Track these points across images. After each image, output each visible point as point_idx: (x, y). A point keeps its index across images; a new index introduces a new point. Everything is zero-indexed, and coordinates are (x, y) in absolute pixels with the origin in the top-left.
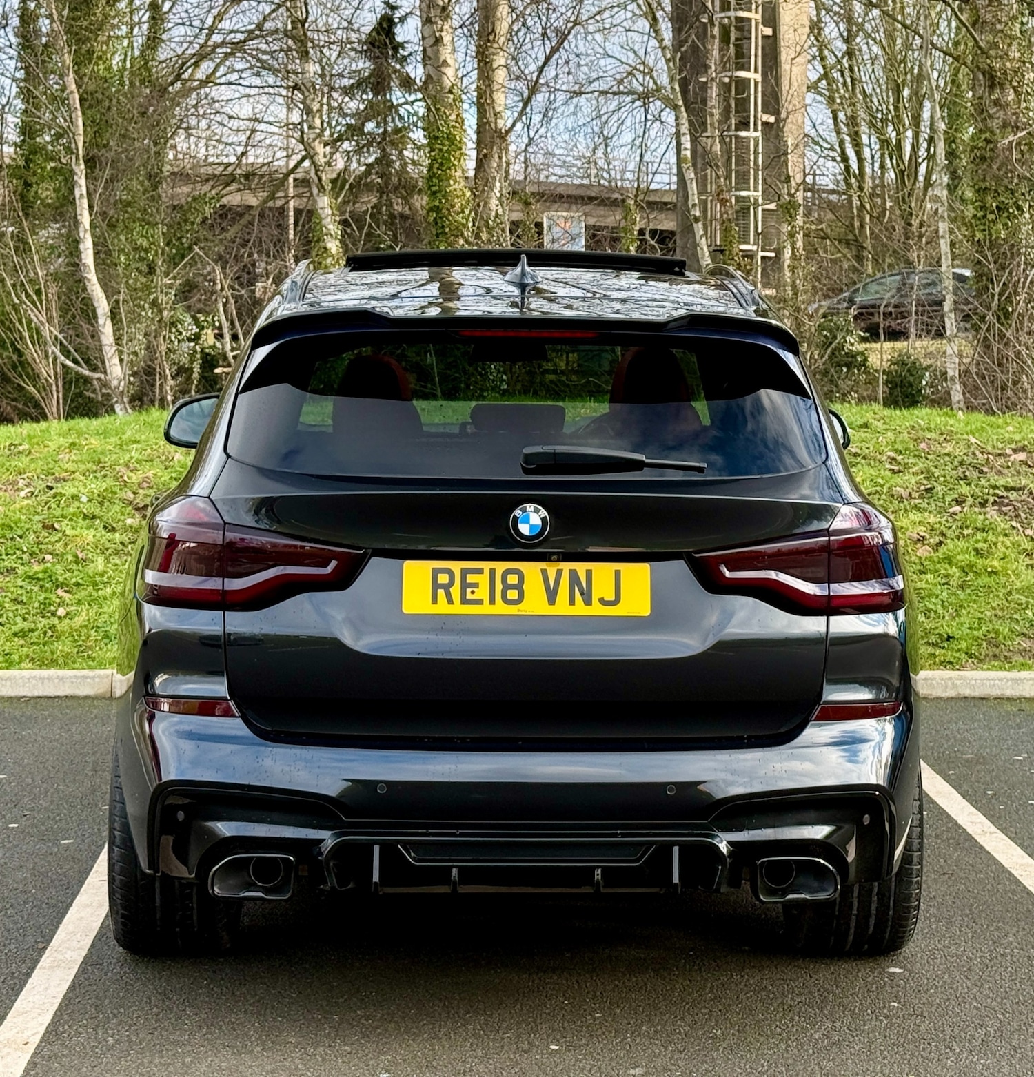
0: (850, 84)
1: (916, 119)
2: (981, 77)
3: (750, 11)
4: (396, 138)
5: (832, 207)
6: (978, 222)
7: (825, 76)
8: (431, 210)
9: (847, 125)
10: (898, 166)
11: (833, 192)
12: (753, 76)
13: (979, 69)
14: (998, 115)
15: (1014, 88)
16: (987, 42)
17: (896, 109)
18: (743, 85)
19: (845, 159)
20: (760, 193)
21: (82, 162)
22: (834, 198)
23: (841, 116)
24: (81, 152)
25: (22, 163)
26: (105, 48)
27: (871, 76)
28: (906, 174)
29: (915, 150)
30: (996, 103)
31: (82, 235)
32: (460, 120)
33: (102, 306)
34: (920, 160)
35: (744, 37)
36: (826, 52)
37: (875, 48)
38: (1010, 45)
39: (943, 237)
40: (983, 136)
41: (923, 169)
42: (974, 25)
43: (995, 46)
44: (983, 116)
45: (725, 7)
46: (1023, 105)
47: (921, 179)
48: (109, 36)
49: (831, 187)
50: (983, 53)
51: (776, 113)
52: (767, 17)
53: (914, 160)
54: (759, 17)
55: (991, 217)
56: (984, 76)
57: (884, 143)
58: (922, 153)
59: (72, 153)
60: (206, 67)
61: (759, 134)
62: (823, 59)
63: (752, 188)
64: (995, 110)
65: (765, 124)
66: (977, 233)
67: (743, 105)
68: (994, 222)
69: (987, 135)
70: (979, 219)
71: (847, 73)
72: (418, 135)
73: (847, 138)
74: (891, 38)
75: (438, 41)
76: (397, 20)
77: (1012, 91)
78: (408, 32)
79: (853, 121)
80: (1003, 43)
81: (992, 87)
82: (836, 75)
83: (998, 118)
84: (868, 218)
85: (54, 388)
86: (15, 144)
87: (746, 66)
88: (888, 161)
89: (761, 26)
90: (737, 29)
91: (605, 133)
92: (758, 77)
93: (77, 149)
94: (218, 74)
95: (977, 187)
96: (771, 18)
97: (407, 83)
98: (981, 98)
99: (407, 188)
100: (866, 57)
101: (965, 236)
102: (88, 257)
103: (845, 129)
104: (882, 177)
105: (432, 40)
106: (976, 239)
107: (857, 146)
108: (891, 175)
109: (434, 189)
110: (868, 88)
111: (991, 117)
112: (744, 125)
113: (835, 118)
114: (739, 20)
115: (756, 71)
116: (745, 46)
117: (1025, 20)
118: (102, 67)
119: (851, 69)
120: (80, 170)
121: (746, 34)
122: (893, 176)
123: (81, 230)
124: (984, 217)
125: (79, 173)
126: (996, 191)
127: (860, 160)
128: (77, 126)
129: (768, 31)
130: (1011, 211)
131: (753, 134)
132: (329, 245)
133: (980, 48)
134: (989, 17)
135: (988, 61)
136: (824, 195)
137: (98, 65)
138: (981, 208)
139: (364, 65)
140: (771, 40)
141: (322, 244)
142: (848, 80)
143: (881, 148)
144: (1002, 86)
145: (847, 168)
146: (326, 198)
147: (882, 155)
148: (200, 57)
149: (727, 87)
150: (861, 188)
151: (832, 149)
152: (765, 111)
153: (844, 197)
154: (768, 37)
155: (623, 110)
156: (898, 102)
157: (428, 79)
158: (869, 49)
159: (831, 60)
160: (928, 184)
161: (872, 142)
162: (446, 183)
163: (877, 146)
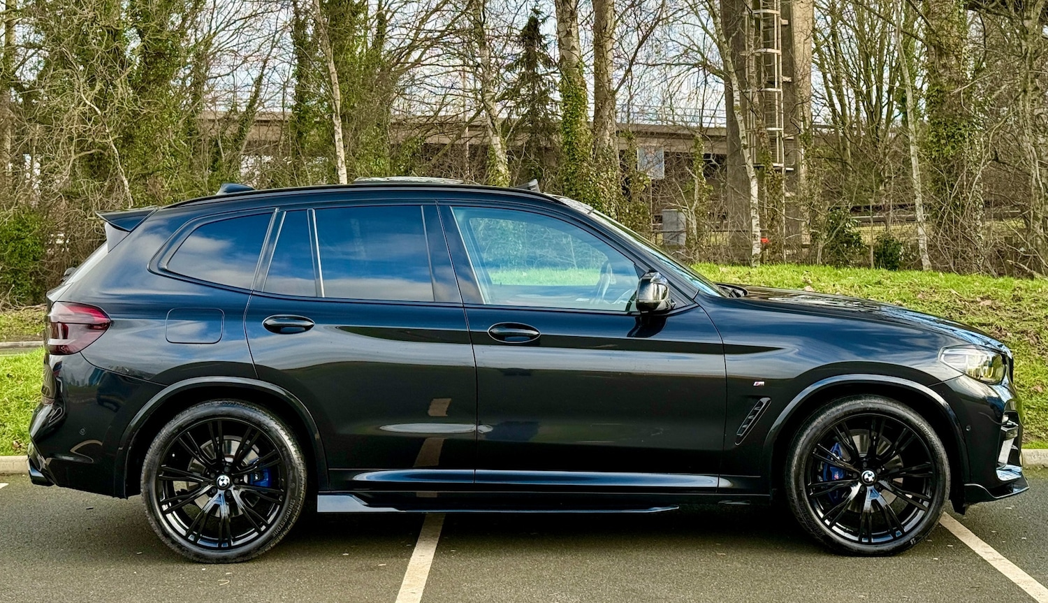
0: (834, 54)
1: (880, 78)
2: (933, 49)
3: (773, 8)
4: (543, 98)
5: (824, 137)
6: (934, 146)
7: (818, 50)
8: (566, 144)
9: (833, 83)
10: (869, 108)
11: (825, 127)
12: (776, 51)
13: (931, 44)
14: (945, 74)
15: (956, 56)
16: (937, 26)
17: (866, 71)
18: (769, 57)
19: (832, 105)
20: (782, 129)
21: (339, 117)
22: (825, 131)
23: (829, 76)
24: (339, 111)
25: (296, 119)
26: (351, 43)
27: (849, 49)
28: (873, 113)
29: (879, 97)
30: (944, 66)
31: (340, 165)
32: (584, 84)
34: (883, 105)
35: (769, 27)
36: (818, 34)
37: (851, 32)
38: (952, 27)
39: (913, 156)
40: (936, 88)
41: (885, 110)
42: (926, 15)
43: (942, 28)
44: (935, 75)
45: (757, 6)
46: (962, 67)
47: (884, 117)
48: (354, 36)
49: (823, 123)
50: (934, 32)
51: (792, 75)
52: (784, 12)
53: (879, 104)
54: (779, 12)
55: (943, 142)
56: (935, 48)
57: (858, 93)
58: (885, 100)
59: (333, 112)
60: (415, 55)
61: (781, 90)
62: (815, 38)
63: (777, 126)
65: (785, 82)
66: (933, 153)
67: (770, 70)
68: (945, 145)
69: (938, 87)
70: (935, 143)
71: (832, 48)
72: (556, 96)
73: (833, 92)
74: (861, 24)
75: (569, 33)
76: (540, 21)
77: (954, 58)
78: (549, 29)
79: (836, 80)
80: (947, 26)
81: (941, 56)
82: (824, 49)
83: (945, 76)
84: (848, 143)
86: (292, 107)
87: (771, 45)
89: (780, 19)
90: (764, 20)
91: (670, 90)
92: (779, 52)
93: (336, 109)
94: (423, 58)
95: (932, 122)
96: (787, 13)
97: (548, 62)
98: (933, 63)
99: (549, 129)
100: (845, 36)
101: (925, 155)
102: (343, 179)
103: (831, 85)
104: (857, 117)
105: (564, 34)
106: (933, 157)
107: (840, 96)
108: (863, 115)
109: (567, 130)
110: (847, 57)
112: (771, 83)
113: (825, 77)
114: (765, 15)
115: (778, 49)
116: (770, 32)
117: (962, 11)
118: (349, 56)
119: (835, 45)
120: (338, 122)
121: (771, 24)
122: (865, 116)
123: (339, 162)
124: (939, 141)
125: (338, 125)
126: (945, 124)
127: (843, 105)
128: (336, 95)
129: (785, 22)
130: (956, 137)
131: (777, 90)
132: (500, 168)
133: (932, 30)
134: (937, 9)
135: (938, 39)
136: (818, 129)
137: (347, 55)
138: (936, 136)
139: (519, 50)
140: (787, 28)
141: (495, 168)
142: (833, 52)
143: (857, 97)
144: (947, 55)
145: (834, 111)
146: (498, 138)
147: (857, 102)
148: (411, 48)
149: (758, 59)
150: (844, 124)
151: (824, 98)
152: (784, 74)
153: (832, 130)
154: (785, 25)
155: (682, 75)
156: (868, 66)
157: (562, 58)
158: (845, 32)
160: (889, 120)
161: (849, 93)
162: (575, 126)
163: (853, 96)
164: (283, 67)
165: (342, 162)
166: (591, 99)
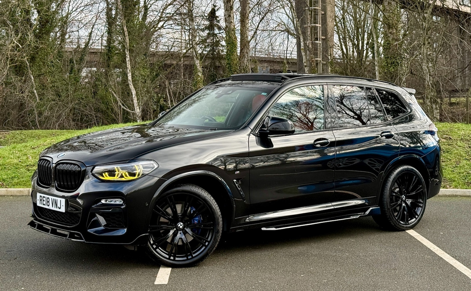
1: (363, 38)
2: (386, 25)
4: (217, 43)
5: (339, 63)
8: (227, 64)
10: (358, 51)
11: (339, 59)
13: (385, 23)
16: (388, 15)
17: (357, 35)
18: (316, 28)
19: (342, 49)
20: (321, 59)
21: (128, 51)
22: (339, 61)
23: (341, 37)
24: (128, 48)
25: (107, 51)
26: (133, 18)
27: (350, 25)
28: (360, 54)
29: (362, 46)
30: (390, 33)
31: (128, 71)
32: (236, 38)
33: (134, 92)
34: (364, 50)
37: (351, 18)
38: (394, 16)
39: (377, 71)
41: (365, 52)
43: (390, 16)
44: (387, 37)
46: (398, 33)
47: (364, 55)
48: (134, 15)
49: (338, 57)
50: (387, 18)
51: (326, 36)
53: (362, 50)
54: (320, 8)
55: (389, 65)
57: (354, 44)
58: (365, 48)
59: (126, 48)
60: (161, 24)
61: (321, 42)
63: (319, 57)
64: (390, 35)
65: (322, 39)
66: (385, 70)
67: (316, 33)
68: (390, 67)
69: (388, 42)
70: (386, 66)
71: (342, 24)
72: (223, 43)
73: (343, 44)
75: (230, 16)
76: (216, 10)
77: (395, 29)
78: (221, 13)
79: (344, 38)
80: (392, 16)
81: (389, 28)
83: (391, 37)
84: (349, 66)
85: (120, 115)
86: (105, 46)
87: (317, 22)
88: (355, 50)
89: (321, 11)
90: (314, 12)
92: (320, 26)
94: (164, 26)
96: (324, 9)
97: (220, 28)
98: (386, 31)
99: (220, 57)
100: (348, 19)
101: (382, 71)
102: (130, 78)
103: (342, 40)
104: (353, 55)
105: (228, 16)
106: (385, 72)
107: (346, 46)
109: (228, 58)
110: (349, 28)
111: (389, 37)
112: (317, 39)
113: (339, 37)
114: (315, 9)
115: (320, 24)
116: (317, 17)
117: (398, 9)
118: (132, 24)
119: (344, 23)
120: (127, 53)
121: (317, 13)
122: (356, 54)
126: (391, 58)
127: (347, 49)
128: (127, 41)
129: (323, 13)
131: (319, 42)
132: (199, 74)
134: (388, 9)
135: (388, 21)
136: (336, 60)
139: (207, 23)
140: (324, 15)
141: (197, 74)
142: (343, 26)
143: (353, 46)
144: (392, 28)
145: (343, 52)
146: (198, 61)
147: (353, 48)
148: (159, 21)
149: (311, 29)
150: (347, 58)
151: (339, 46)
152: (322, 35)
153: (342, 60)
154: (323, 14)
156: (358, 33)
157: (227, 26)
158: (348, 17)
159: (338, 20)
160: (366, 56)
161: (350, 44)
162: (232, 56)
163: (351, 45)
164: (101, 28)
165: (130, 70)
166: (239, 45)
